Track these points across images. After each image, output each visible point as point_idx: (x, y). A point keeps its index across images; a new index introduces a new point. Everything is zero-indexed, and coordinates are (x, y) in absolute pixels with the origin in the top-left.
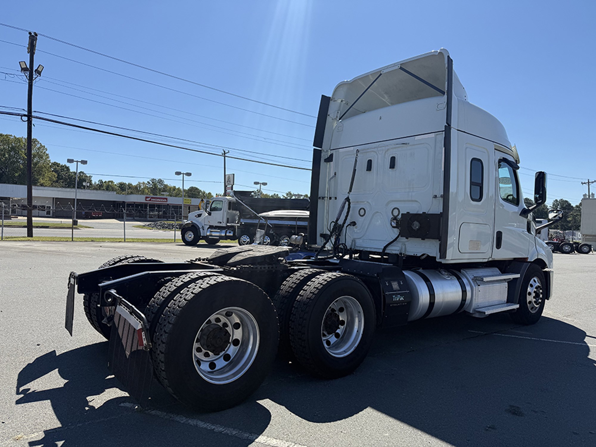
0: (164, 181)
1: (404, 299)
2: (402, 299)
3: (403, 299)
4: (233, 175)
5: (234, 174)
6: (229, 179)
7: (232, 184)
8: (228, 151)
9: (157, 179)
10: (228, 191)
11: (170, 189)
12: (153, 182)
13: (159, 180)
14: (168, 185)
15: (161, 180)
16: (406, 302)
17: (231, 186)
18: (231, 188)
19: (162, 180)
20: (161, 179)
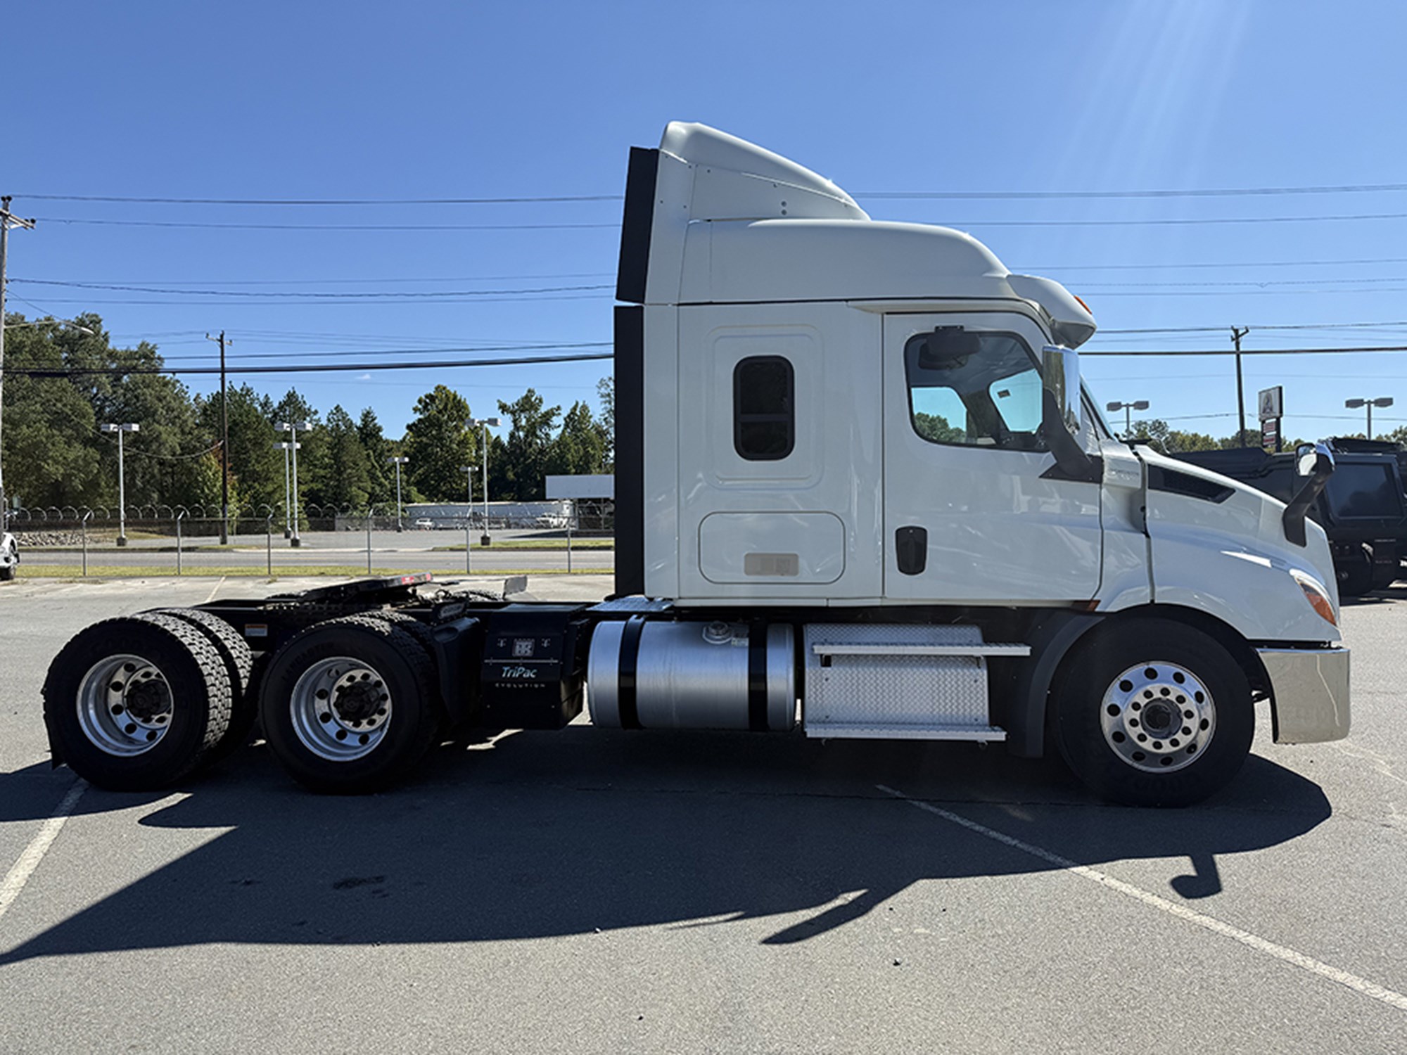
0: (1168, 425)
1: (537, 677)
2: (530, 674)
3: (533, 676)
4: (1277, 390)
5: (1280, 388)
6: (1268, 401)
7: (1278, 414)
8: (1244, 330)
9: (1150, 423)
10: (1267, 434)
11: (1183, 441)
12: (1139, 431)
13: (1154, 423)
14: (1182, 432)
15: (1160, 423)
16: (543, 683)
17: (1274, 420)
18: (1274, 426)
19: (1163, 422)
20: (1160, 420)
